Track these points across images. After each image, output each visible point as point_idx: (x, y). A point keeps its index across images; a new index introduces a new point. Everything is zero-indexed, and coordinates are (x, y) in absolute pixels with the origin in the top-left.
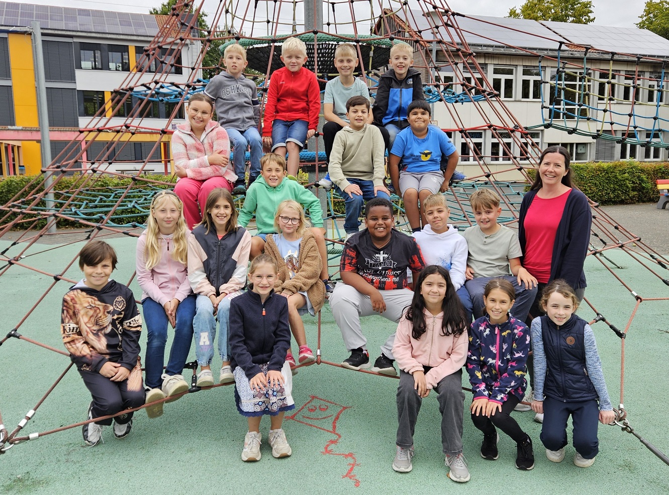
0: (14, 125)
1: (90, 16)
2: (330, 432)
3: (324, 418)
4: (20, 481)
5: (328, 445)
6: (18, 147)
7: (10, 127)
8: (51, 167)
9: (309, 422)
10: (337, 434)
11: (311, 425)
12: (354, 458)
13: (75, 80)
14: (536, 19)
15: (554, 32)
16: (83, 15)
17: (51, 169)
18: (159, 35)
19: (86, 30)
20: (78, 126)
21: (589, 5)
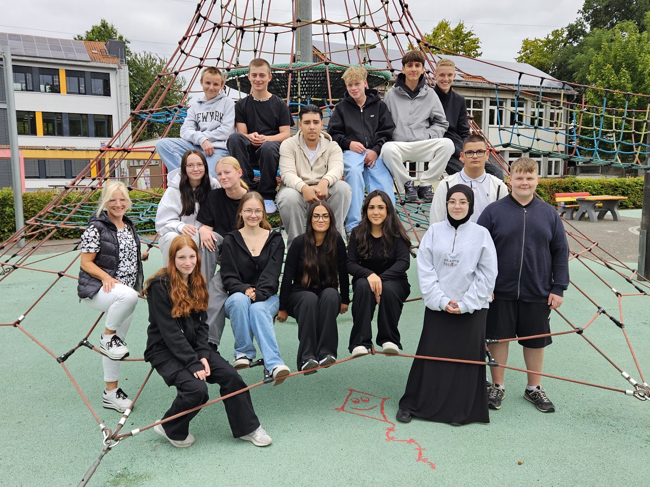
1: (20, 40)
16: (14, 40)
19: (17, 54)
21: (477, 42)
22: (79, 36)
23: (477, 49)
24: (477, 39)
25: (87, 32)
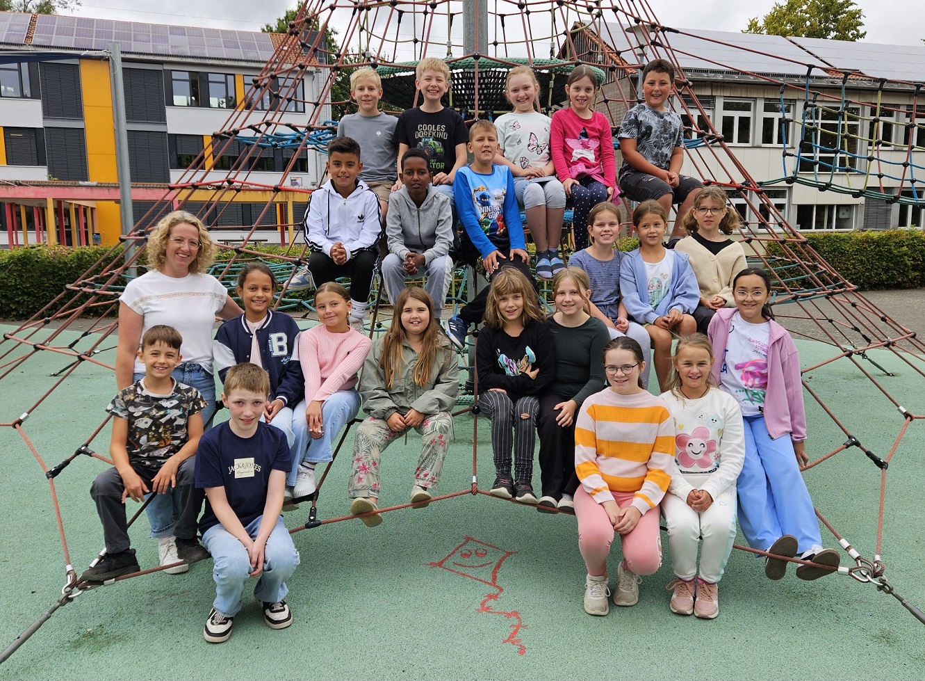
0: (87, 180)
1: (185, 35)
2: (489, 584)
3: (482, 566)
4: (91, 637)
5: (485, 601)
6: (92, 209)
7: (81, 183)
8: (134, 233)
9: (462, 570)
10: (498, 587)
11: (464, 575)
12: (518, 618)
13: (165, 120)
14: (784, 35)
15: (808, 52)
16: (176, 34)
17: (134, 237)
18: (273, 60)
19: (180, 54)
20: (169, 182)
21: (857, 16)
22: (267, 26)
23: (858, 28)
24: (860, 10)
25: (279, 20)
